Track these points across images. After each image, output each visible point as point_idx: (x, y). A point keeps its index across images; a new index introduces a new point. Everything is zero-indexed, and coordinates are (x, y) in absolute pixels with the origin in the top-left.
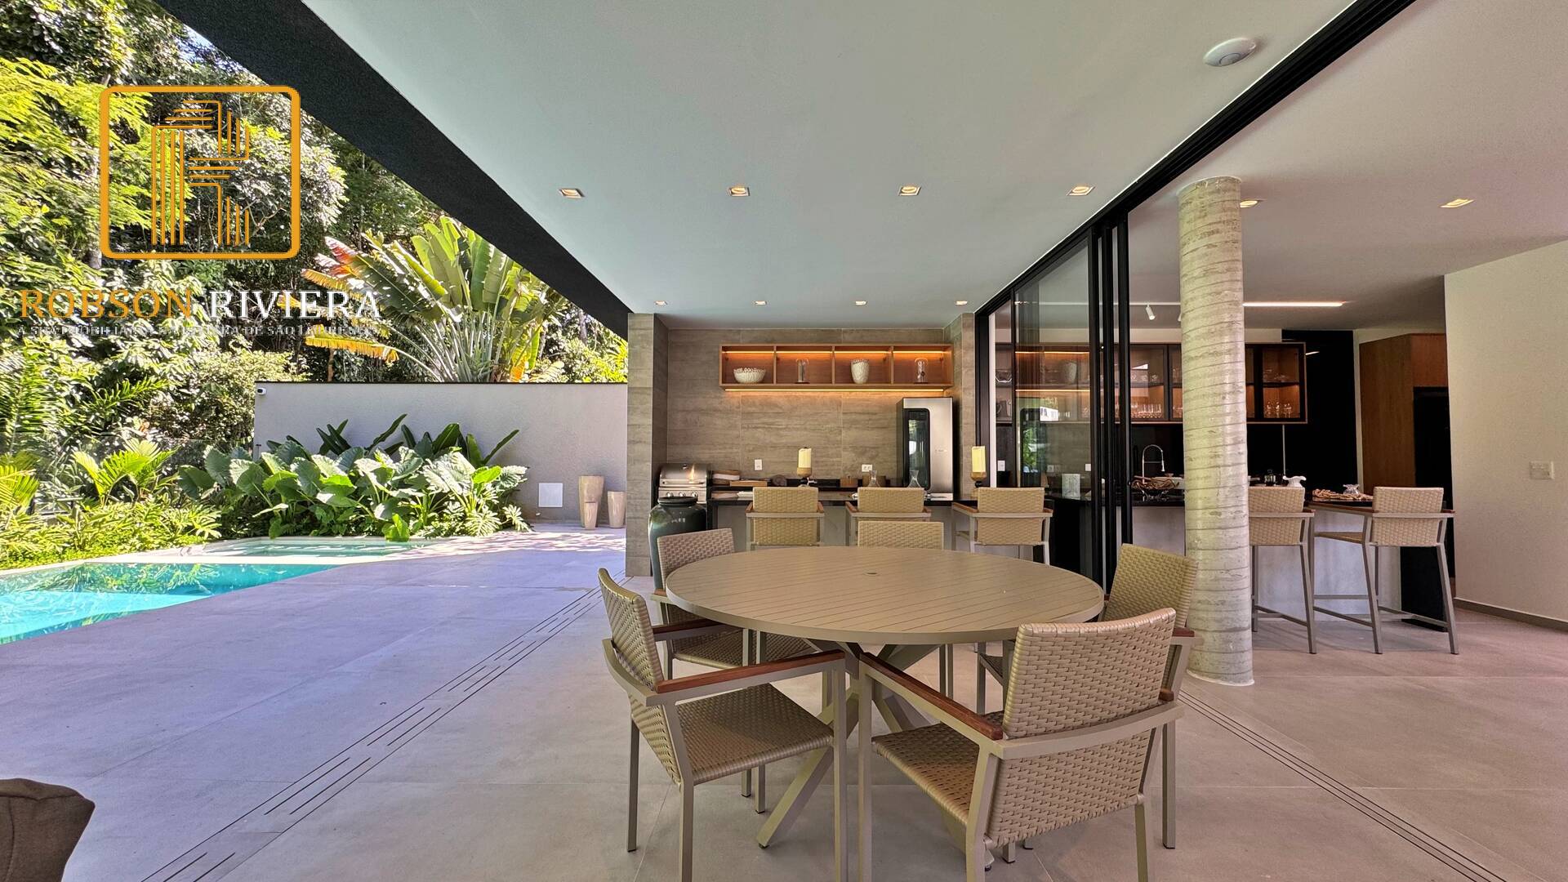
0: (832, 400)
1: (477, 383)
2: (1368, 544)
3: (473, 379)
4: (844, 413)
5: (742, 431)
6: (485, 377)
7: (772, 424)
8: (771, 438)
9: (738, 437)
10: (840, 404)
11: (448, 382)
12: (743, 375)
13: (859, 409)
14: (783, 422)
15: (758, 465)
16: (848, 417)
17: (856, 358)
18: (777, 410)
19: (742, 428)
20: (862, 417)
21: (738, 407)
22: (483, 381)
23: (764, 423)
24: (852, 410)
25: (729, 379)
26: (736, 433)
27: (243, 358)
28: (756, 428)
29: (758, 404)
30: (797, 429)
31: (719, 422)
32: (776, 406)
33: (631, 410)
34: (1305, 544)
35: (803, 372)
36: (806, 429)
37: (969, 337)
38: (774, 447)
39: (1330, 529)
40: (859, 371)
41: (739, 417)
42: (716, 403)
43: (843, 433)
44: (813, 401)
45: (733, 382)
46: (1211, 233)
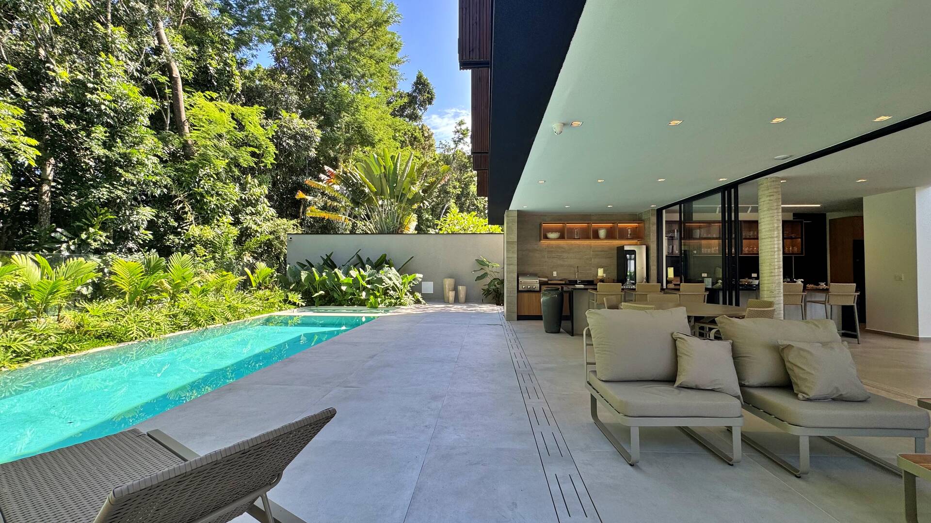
0: (587, 245)
1: (390, 234)
2: (827, 304)
3: (387, 232)
6: (393, 231)
7: (561, 256)
8: (560, 262)
10: (591, 247)
12: (551, 235)
13: (600, 249)
14: (565, 255)
15: (555, 274)
16: (595, 252)
18: (564, 250)
19: (547, 258)
20: (603, 253)
21: (546, 249)
23: (557, 256)
24: (597, 250)
26: (545, 260)
28: (554, 258)
29: (554, 247)
30: (571, 258)
31: (537, 255)
32: (562, 248)
34: (803, 304)
35: (577, 234)
36: (576, 258)
37: (654, 219)
38: (562, 266)
39: (813, 300)
40: (602, 233)
41: (546, 253)
42: (536, 247)
43: (593, 260)
44: (579, 246)
45: (546, 238)
46: (770, 196)
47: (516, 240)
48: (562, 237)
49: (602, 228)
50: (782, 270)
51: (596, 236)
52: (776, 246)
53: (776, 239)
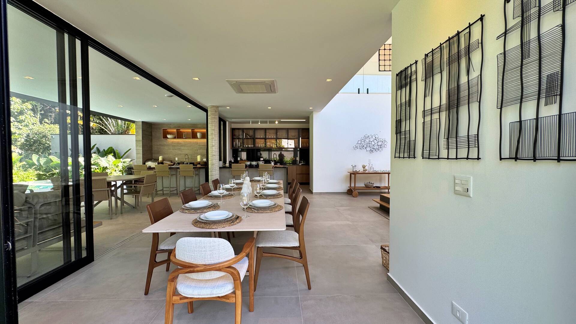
0: (195, 142)
1: (120, 134)
3: (118, 133)
4: (199, 146)
5: (172, 151)
6: (122, 132)
7: (180, 148)
8: (179, 152)
9: (171, 152)
10: (197, 143)
11: (112, 134)
12: (169, 136)
13: (202, 144)
14: (183, 148)
15: (177, 159)
16: (200, 147)
17: (198, 132)
18: (181, 145)
19: (172, 149)
20: (203, 147)
21: (171, 144)
22: (122, 134)
23: (178, 148)
24: (201, 145)
25: (165, 137)
26: (170, 151)
27: (47, 127)
28: (176, 149)
29: (176, 143)
30: (186, 150)
31: (166, 148)
32: (181, 144)
33: (137, 146)
35: (185, 135)
36: (189, 150)
38: (181, 154)
40: (199, 135)
41: (171, 147)
42: (165, 143)
43: (198, 151)
44: (190, 143)
47: (141, 139)
48: (176, 137)
51: (196, 137)
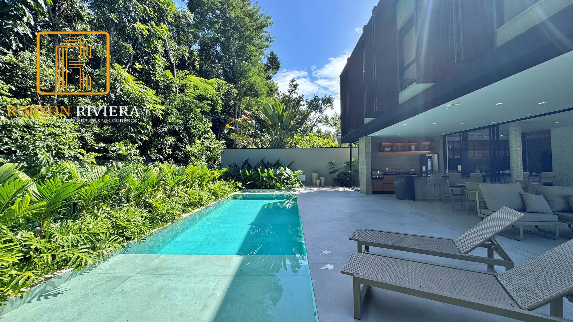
4: (407, 157)
7: (390, 160)
8: (390, 163)
9: (382, 163)
14: (393, 159)
18: (391, 157)
28: (386, 161)
29: (386, 155)
30: (396, 161)
31: (377, 160)
37: (442, 140)
40: (413, 148)
41: (383, 159)
42: (377, 155)
43: (407, 162)
44: (401, 154)
45: (384, 151)
46: (516, 131)
47: (371, 152)
48: (392, 150)
49: (413, 145)
50: (522, 166)
51: (410, 149)
52: (519, 155)
53: (519, 152)
